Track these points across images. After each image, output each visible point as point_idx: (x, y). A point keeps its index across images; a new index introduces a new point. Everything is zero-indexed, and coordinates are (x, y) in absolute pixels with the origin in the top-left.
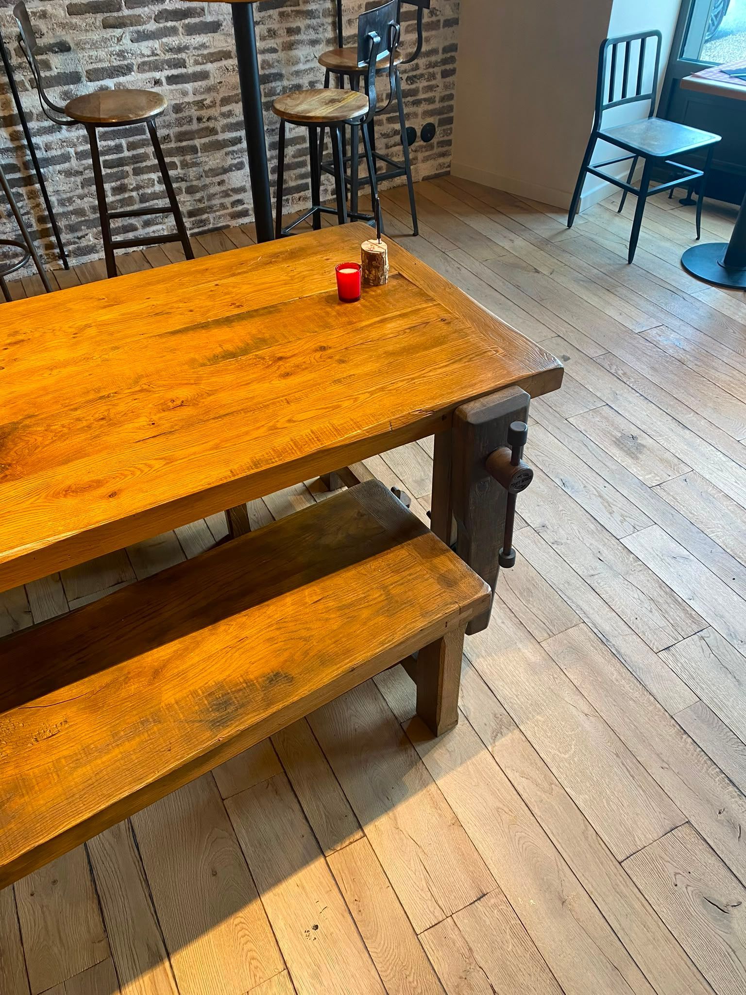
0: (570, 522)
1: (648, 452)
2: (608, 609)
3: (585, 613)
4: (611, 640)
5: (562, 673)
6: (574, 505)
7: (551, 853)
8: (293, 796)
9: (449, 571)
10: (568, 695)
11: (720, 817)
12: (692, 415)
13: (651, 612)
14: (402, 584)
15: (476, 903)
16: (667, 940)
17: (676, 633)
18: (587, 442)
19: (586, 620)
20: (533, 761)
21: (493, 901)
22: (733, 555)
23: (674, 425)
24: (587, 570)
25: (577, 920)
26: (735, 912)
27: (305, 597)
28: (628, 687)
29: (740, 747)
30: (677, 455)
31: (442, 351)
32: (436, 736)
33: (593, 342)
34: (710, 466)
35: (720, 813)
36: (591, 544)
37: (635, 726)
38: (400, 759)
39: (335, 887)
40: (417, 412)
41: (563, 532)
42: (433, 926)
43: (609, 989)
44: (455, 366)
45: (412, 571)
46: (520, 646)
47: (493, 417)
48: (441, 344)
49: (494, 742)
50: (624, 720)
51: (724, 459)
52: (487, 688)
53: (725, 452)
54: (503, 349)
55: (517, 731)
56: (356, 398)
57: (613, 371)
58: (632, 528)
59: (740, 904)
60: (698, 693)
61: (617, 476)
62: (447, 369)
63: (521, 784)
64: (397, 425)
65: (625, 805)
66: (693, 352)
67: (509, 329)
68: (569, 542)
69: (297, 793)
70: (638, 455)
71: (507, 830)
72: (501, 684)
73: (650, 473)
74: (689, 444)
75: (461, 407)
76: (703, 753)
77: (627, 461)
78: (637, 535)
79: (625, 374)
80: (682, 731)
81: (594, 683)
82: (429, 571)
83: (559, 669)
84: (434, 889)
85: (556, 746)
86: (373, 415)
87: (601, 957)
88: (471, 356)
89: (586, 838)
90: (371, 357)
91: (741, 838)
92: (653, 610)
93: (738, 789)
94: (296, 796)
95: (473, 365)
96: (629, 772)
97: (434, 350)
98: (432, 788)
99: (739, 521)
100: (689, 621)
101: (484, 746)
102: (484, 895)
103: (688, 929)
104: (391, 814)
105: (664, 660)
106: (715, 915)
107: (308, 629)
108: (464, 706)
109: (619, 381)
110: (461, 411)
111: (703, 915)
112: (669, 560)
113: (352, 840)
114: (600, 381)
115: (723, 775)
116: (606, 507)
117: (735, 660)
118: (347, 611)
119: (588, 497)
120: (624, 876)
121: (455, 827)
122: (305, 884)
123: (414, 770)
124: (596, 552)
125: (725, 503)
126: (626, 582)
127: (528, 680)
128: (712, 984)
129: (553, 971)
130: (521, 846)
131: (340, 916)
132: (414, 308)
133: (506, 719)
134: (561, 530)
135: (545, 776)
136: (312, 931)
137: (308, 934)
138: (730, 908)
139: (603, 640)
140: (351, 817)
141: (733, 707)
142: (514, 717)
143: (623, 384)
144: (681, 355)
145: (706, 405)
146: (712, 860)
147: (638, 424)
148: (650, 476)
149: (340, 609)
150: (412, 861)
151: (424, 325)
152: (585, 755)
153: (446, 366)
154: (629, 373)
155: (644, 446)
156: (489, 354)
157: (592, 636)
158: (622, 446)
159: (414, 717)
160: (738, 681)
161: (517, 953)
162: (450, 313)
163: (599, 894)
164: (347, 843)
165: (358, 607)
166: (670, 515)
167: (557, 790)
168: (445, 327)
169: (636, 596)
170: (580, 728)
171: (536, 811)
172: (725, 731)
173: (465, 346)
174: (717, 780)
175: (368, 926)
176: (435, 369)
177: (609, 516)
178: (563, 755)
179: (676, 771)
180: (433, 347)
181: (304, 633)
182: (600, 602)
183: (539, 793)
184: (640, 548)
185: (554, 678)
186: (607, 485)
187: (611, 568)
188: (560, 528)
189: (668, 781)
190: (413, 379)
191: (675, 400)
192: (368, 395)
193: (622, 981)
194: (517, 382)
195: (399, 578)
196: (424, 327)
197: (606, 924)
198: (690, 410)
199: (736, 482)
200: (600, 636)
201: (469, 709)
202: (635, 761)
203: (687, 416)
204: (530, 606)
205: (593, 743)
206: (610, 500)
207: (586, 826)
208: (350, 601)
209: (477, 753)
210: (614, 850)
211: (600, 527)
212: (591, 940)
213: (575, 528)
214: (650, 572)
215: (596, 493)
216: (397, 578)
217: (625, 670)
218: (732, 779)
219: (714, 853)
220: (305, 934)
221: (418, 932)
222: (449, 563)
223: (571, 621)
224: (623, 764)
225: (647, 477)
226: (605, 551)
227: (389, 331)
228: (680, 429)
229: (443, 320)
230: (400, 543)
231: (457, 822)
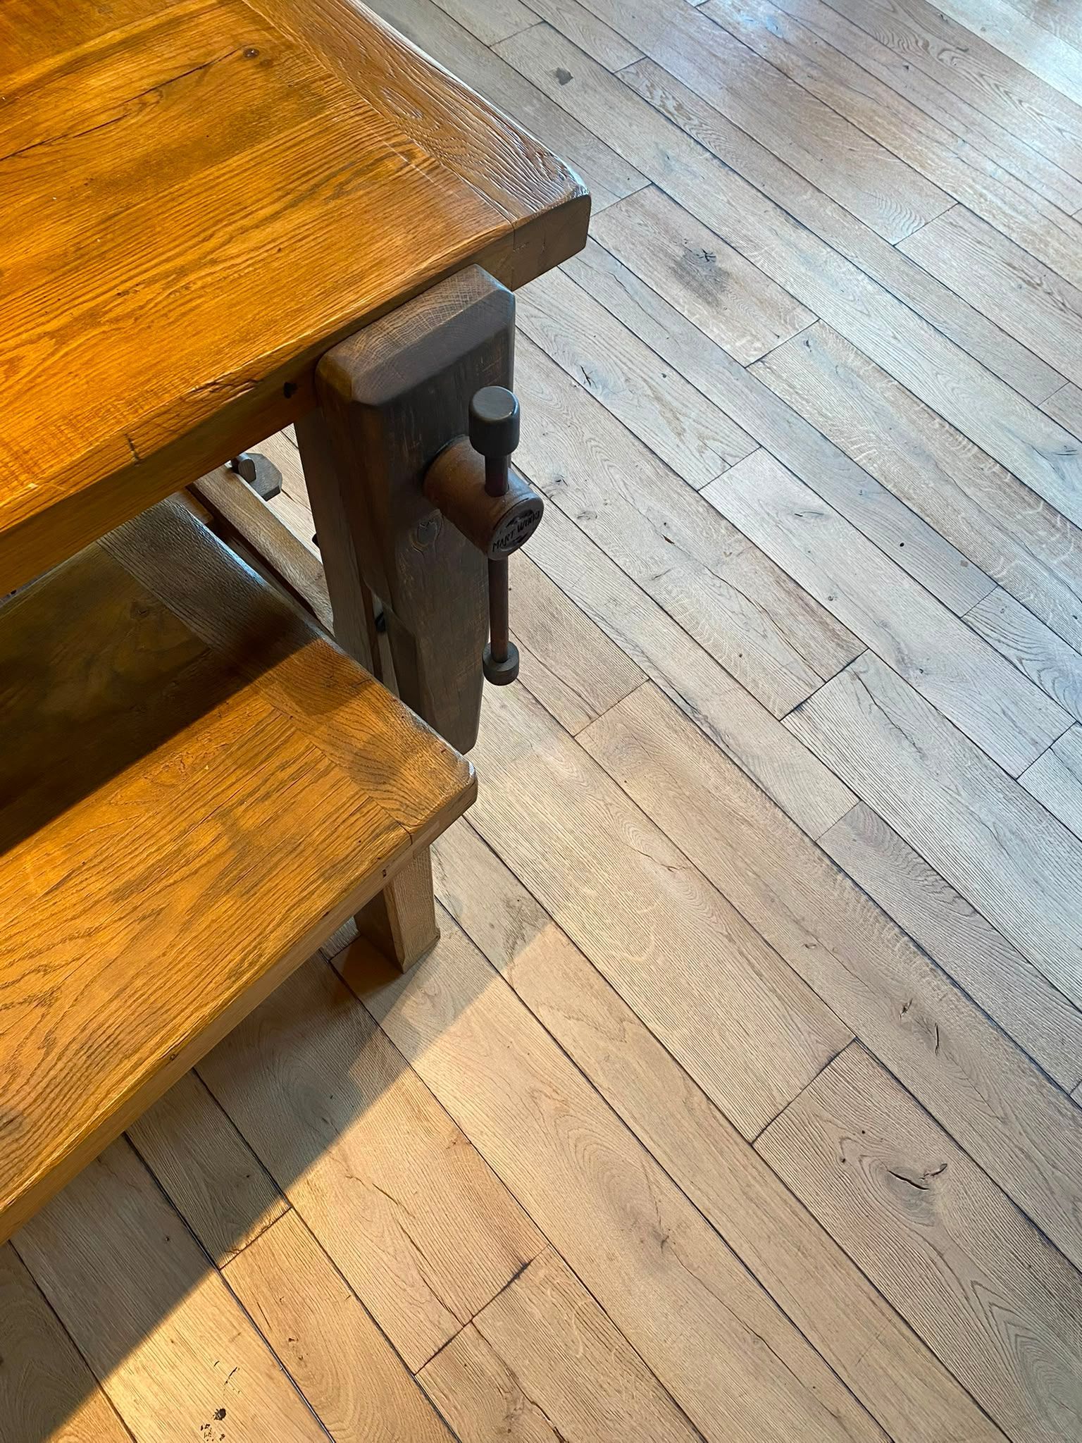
0: (605, 463)
1: (736, 287)
2: (690, 644)
3: (650, 660)
4: (701, 709)
5: (620, 792)
6: (611, 425)
7: (634, 1155)
8: (135, 1160)
9: (376, 740)
10: (634, 835)
11: (907, 1018)
12: (809, 193)
13: (765, 636)
14: (267, 796)
15: (513, 1285)
16: (836, 1265)
17: (811, 673)
18: (622, 273)
19: (653, 674)
20: (584, 981)
21: (542, 1273)
22: (897, 494)
23: (777, 220)
24: (647, 566)
25: (689, 1267)
26: (938, 1184)
27: (26, 877)
28: (738, 797)
29: (930, 879)
30: (788, 288)
31: (259, 162)
32: (402, 972)
33: (612, 34)
34: (848, 308)
35: (905, 1010)
36: (649, 510)
37: (755, 873)
38: (338, 1035)
39: (247, 1326)
40: (206, 392)
41: (597, 490)
42: (440, 1350)
43: (752, 1378)
44: (300, 216)
45: (285, 755)
46: (538, 749)
47: (423, 373)
48: (253, 138)
49: (512, 960)
50: (735, 866)
51: (871, 287)
52: (487, 849)
53: (873, 274)
54: (428, 145)
55: (550, 928)
56: (11, 361)
57: (657, 103)
58: (720, 461)
59: (944, 1167)
60: (854, 786)
61: (685, 348)
62: (278, 227)
63: (568, 1033)
64: (148, 443)
65: (751, 1033)
66: (803, 47)
67: (436, 73)
68: (608, 509)
69: (143, 1152)
70: (721, 297)
71: (552, 1132)
72: (512, 835)
73: (743, 336)
74: (808, 262)
75: (330, 354)
76: (871, 903)
77: (699, 312)
78: (730, 477)
79: (679, 107)
80: (835, 868)
81: (679, 801)
82: (329, 749)
83: (614, 786)
84: (434, 1278)
85: (622, 941)
86: (71, 421)
87: (734, 1324)
88: (342, 178)
89: (691, 1110)
90: (48, 201)
91: (940, 1050)
92: (769, 634)
93: (931, 958)
94: (141, 1159)
95: (348, 209)
96: (753, 967)
97: (234, 161)
98: (406, 1079)
99: (904, 420)
100: (831, 646)
101: (493, 972)
102: (525, 1266)
103: (867, 1233)
104: (334, 1150)
105: (794, 732)
106: (907, 1198)
107: (46, 970)
108: (448, 896)
109: (670, 126)
110: (333, 369)
111: (889, 1203)
112: (790, 522)
113: (266, 1222)
114: (634, 127)
115: (906, 938)
116: (669, 423)
117: (914, 710)
118: (136, 900)
119: (635, 402)
120: (760, 1168)
121: (458, 1148)
122: (186, 1334)
123: (367, 1049)
124: (659, 525)
125: (878, 385)
126: (718, 582)
127: (560, 820)
128: (911, 1321)
129: (657, 1374)
130: (580, 1156)
131: (263, 1379)
132: (163, 16)
133: (528, 907)
134: (591, 485)
135: (610, 1006)
136: (215, 1424)
137: (207, 1431)
138: (930, 1180)
139: (687, 710)
140: (258, 1174)
141: (915, 803)
142: (542, 899)
143: (678, 131)
144: (782, 57)
145: (833, 170)
146: (898, 1100)
147: (713, 223)
148: (744, 341)
149: (119, 895)
150: (386, 1233)
151: (195, 76)
152: (674, 950)
153: (275, 216)
154: (688, 106)
155: (728, 274)
156: (391, 165)
157: (667, 706)
158: (687, 278)
159: (355, 941)
160: (919, 750)
161: (595, 1359)
162: (269, 29)
163: (722, 1211)
164: (258, 1230)
165: (164, 883)
166: (786, 425)
167: (632, 1028)
168: (259, 78)
169: (737, 609)
170: (661, 896)
171: (599, 1079)
172: (904, 852)
173: (322, 142)
174: (896, 949)
175: (321, 1383)
176: (244, 230)
177: (677, 441)
178: (637, 958)
179: (830, 948)
180: (230, 150)
181: (38, 985)
182: (675, 631)
183: (602, 1044)
184: (736, 503)
185: (606, 805)
186: (667, 371)
187: (688, 556)
188: (590, 481)
189: (817, 968)
190: (182, 272)
191: (777, 163)
192: (47, 345)
193: (769, 1356)
194: (474, 255)
195: (256, 781)
196: (199, 82)
197: (737, 1263)
198: (804, 183)
199: (895, 338)
200: (681, 702)
201: (457, 900)
202: (761, 943)
203: (800, 199)
204: (550, 662)
205: (687, 922)
206: (675, 404)
207: (687, 1087)
208: (141, 868)
209: (482, 988)
210: (740, 1123)
211: (662, 470)
212: (714, 1299)
213: (617, 477)
214: (758, 553)
215: (649, 392)
216: (251, 782)
217: (730, 766)
218: (920, 942)
219: (899, 1087)
220: (201, 1434)
221: (414, 1369)
222: (373, 717)
223: (626, 682)
224: (741, 953)
225: (738, 344)
226: (676, 520)
227: (96, 103)
228: (788, 230)
229: (251, 54)
230: (248, 681)
231: (461, 1139)
